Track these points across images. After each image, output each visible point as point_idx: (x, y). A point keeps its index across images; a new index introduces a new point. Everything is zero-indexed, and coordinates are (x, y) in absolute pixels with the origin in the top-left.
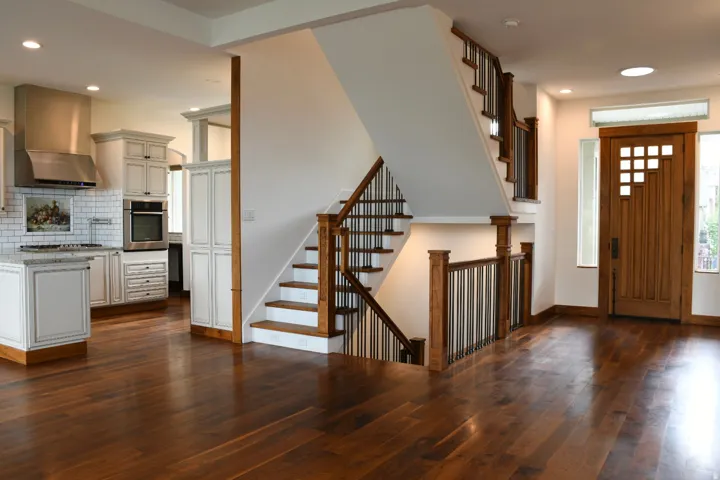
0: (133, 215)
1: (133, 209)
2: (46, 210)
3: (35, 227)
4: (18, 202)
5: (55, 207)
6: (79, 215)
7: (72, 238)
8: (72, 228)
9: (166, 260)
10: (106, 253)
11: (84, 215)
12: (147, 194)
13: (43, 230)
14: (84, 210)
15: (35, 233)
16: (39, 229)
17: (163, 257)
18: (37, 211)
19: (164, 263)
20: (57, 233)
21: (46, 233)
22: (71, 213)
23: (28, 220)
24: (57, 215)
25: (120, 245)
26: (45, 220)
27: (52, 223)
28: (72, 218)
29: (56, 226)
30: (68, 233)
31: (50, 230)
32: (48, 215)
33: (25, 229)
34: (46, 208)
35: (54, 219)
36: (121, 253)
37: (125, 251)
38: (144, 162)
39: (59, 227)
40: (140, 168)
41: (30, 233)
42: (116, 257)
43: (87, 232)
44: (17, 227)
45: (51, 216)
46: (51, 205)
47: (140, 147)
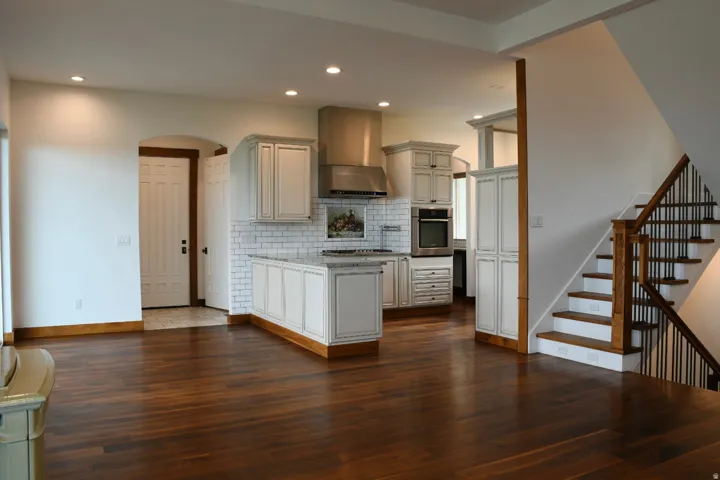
0: (420, 222)
1: (421, 217)
3: (335, 233)
4: (321, 212)
5: (351, 215)
6: (372, 223)
7: (366, 244)
8: (365, 235)
9: (451, 266)
10: (395, 258)
11: (377, 223)
12: (433, 201)
13: (341, 236)
14: (376, 218)
15: (335, 239)
16: (338, 235)
17: (448, 263)
18: (336, 220)
19: (449, 269)
20: (352, 239)
21: (344, 239)
22: (365, 221)
23: (329, 227)
24: (353, 222)
25: (409, 251)
26: (343, 227)
27: (348, 230)
28: (365, 225)
29: (352, 233)
30: (362, 239)
31: (347, 236)
32: (345, 223)
33: (326, 235)
34: (343, 217)
35: (350, 226)
36: (409, 258)
37: (413, 257)
38: (430, 172)
39: (354, 233)
40: (427, 177)
41: (330, 239)
42: (405, 262)
43: (378, 238)
44: (320, 233)
45: (348, 224)
46: (348, 214)
47: (427, 157)
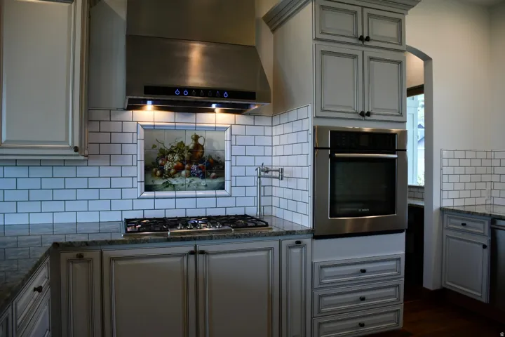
0: (334, 161)
1: (335, 149)
2: (181, 151)
3: (159, 182)
4: (129, 138)
5: (198, 146)
6: (240, 161)
7: (230, 202)
8: (227, 185)
9: (401, 252)
10: (274, 243)
11: (250, 161)
12: (365, 115)
13: (174, 188)
14: (250, 151)
15: (158, 194)
16: (167, 186)
17: (395, 245)
18: (164, 154)
19: (398, 259)
20: (199, 193)
21: (179, 193)
22: (227, 157)
23: (148, 169)
24: (201, 160)
26: (178, 170)
27: (190, 175)
28: (227, 165)
29: (197, 180)
30: (219, 193)
31: (188, 188)
32: (183, 160)
33: (141, 186)
34: (180, 148)
35: (194, 167)
36: (307, 241)
37: (316, 237)
38: (357, 50)
39: (203, 182)
40: (349, 61)
41: (151, 194)
42: (296, 251)
43: (253, 191)
44: (128, 183)
45: (190, 162)
46: (190, 143)
47: (349, 18)
